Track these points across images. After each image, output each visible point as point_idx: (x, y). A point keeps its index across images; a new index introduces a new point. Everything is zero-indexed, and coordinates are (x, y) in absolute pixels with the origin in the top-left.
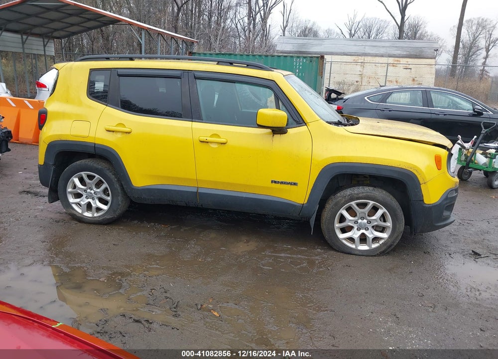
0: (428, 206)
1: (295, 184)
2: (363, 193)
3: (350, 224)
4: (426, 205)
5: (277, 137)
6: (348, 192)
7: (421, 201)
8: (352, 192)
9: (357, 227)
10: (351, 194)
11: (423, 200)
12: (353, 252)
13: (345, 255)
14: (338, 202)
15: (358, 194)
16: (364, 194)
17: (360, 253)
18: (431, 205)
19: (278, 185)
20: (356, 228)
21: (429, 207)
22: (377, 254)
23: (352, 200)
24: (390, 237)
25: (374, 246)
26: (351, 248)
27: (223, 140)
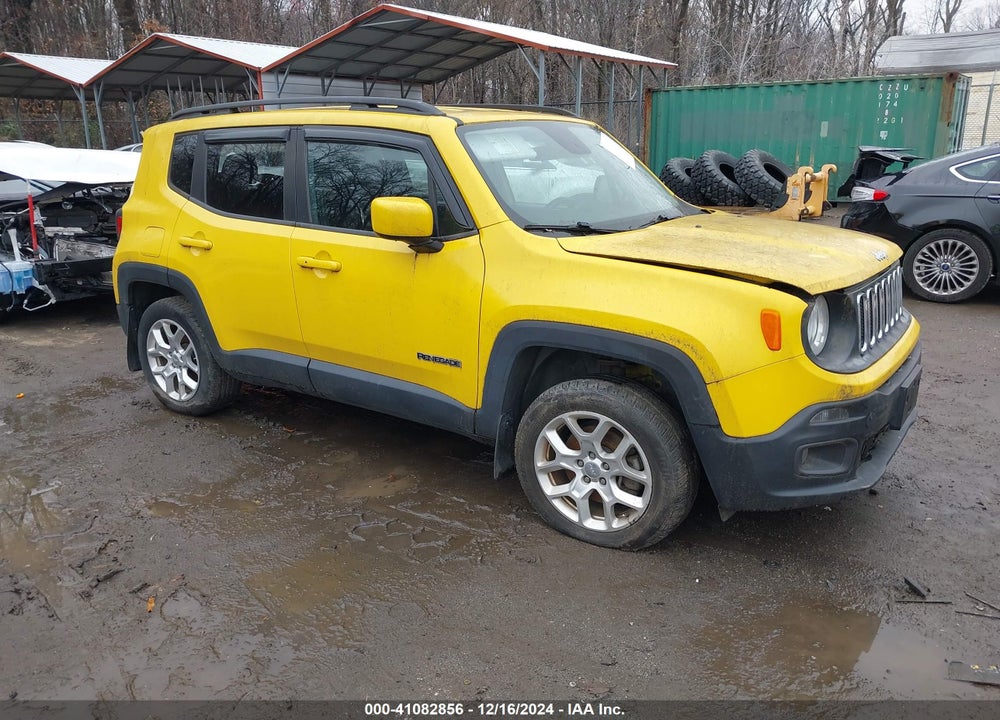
0: (735, 442)
1: (456, 364)
2: (583, 394)
3: (564, 465)
4: (730, 440)
5: (423, 257)
6: (556, 391)
7: (713, 426)
8: (564, 392)
9: (582, 475)
10: (561, 395)
11: (719, 426)
12: (572, 532)
13: (559, 536)
14: (536, 410)
15: (573, 397)
16: (585, 398)
17: (588, 538)
18: (743, 441)
19: (429, 365)
20: (579, 475)
21: (738, 445)
22: (624, 545)
23: (562, 408)
24: (649, 507)
25: (617, 524)
26: (571, 522)
27: (334, 264)
